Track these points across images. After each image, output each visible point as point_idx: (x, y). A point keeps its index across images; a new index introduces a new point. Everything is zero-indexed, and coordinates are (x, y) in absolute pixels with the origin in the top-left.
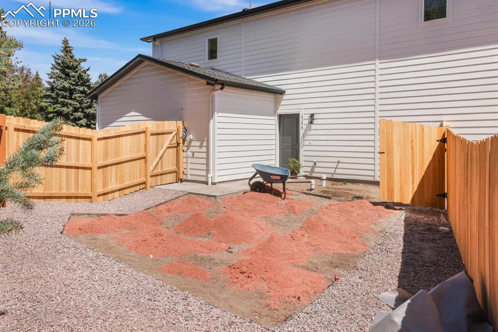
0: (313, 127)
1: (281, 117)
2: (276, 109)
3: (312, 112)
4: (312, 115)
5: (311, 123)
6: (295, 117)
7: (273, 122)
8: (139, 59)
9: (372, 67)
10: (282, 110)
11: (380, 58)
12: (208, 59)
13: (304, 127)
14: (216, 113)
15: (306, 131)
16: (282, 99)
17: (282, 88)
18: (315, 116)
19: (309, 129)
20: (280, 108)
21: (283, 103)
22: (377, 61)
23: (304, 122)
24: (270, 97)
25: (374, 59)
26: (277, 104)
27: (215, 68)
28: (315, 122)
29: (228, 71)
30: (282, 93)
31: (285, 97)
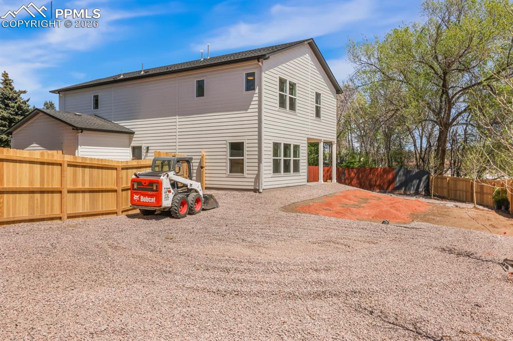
0: (149, 154)
1: (134, 148)
2: (130, 143)
3: (148, 145)
4: (148, 148)
5: (147, 152)
6: (140, 148)
7: (129, 151)
8: (36, 111)
9: (174, 120)
10: (134, 144)
11: (179, 116)
12: (94, 109)
13: (144, 154)
14: (79, 146)
15: (145, 157)
16: (133, 137)
17: (133, 130)
18: (150, 148)
19: (146, 156)
20: (133, 142)
21: (134, 139)
22: (177, 117)
23: (144, 151)
24: (126, 136)
25: (176, 116)
26: (131, 140)
27: (98, 115)
28: (149, 151)
29: (105, 117)
30: (133, 133)
31: (135, 136)
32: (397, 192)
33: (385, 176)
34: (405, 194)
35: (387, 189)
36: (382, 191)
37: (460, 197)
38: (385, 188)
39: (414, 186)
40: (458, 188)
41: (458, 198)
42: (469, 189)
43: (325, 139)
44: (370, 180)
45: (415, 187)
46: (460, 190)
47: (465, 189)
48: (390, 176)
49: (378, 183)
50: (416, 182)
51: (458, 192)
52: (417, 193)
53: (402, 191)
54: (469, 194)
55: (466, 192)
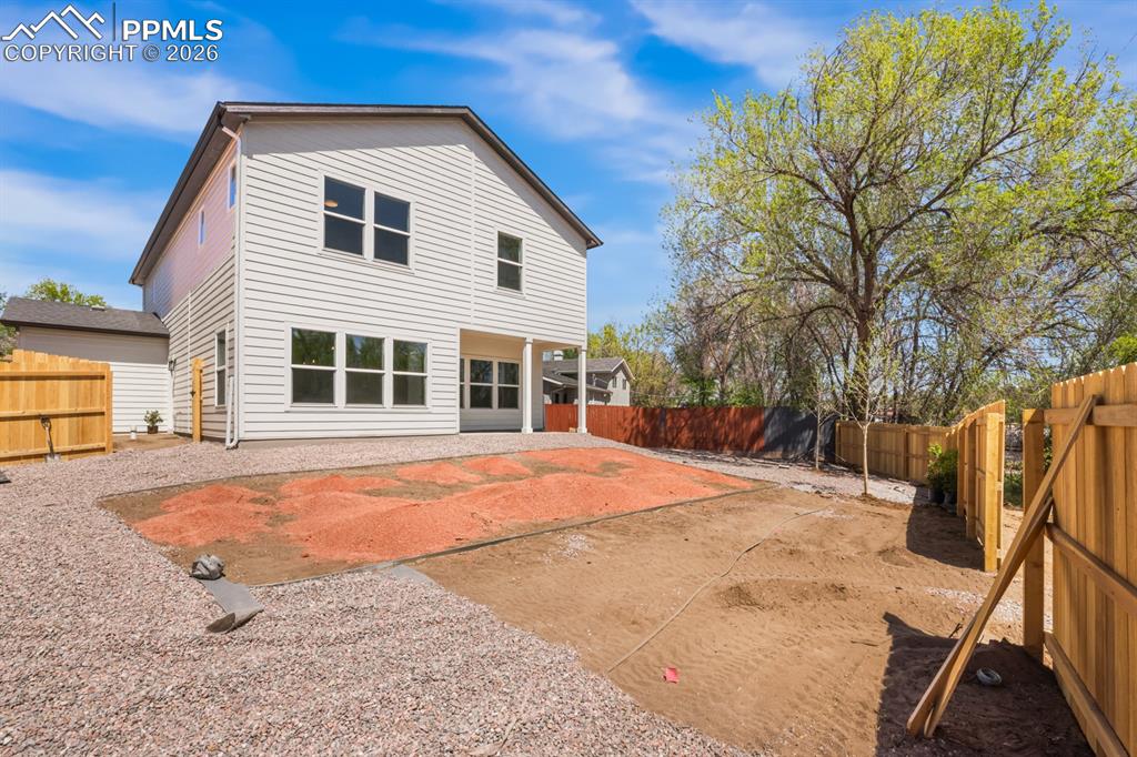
32: (768, 456)
33: (744, 425)
34: (785, 459)
35: (748, 450)
36: (739, 452)
37: (885, 466)
38: (745, 448)
39: (803, 442)
40: (883, 447)
41: (882, 469)
42: (902, 449)
43: (537, 337)
44: (716, 430)
45: (807, 445)
46: (886, 453)
47: (894, 448)
48: (754, 424)
49: (731, 438)
50: (807, 435)
51: (883, 455)
52: (808, 457)
53: (778, 454)
54: (902, 460)
55: (897, 456)
